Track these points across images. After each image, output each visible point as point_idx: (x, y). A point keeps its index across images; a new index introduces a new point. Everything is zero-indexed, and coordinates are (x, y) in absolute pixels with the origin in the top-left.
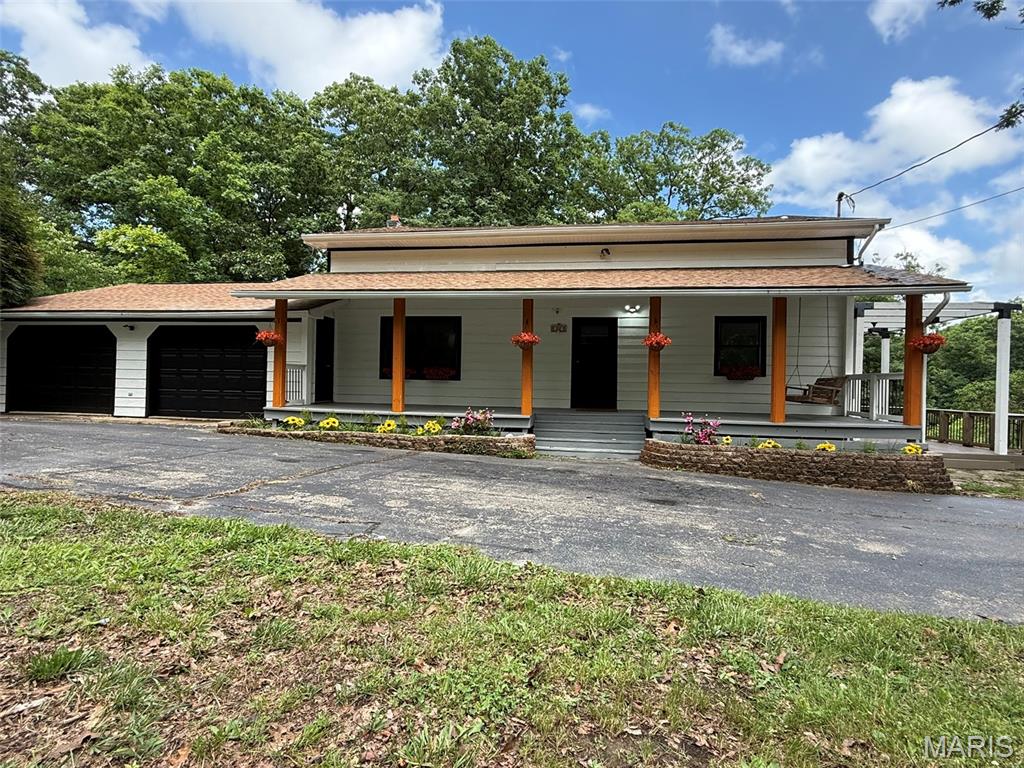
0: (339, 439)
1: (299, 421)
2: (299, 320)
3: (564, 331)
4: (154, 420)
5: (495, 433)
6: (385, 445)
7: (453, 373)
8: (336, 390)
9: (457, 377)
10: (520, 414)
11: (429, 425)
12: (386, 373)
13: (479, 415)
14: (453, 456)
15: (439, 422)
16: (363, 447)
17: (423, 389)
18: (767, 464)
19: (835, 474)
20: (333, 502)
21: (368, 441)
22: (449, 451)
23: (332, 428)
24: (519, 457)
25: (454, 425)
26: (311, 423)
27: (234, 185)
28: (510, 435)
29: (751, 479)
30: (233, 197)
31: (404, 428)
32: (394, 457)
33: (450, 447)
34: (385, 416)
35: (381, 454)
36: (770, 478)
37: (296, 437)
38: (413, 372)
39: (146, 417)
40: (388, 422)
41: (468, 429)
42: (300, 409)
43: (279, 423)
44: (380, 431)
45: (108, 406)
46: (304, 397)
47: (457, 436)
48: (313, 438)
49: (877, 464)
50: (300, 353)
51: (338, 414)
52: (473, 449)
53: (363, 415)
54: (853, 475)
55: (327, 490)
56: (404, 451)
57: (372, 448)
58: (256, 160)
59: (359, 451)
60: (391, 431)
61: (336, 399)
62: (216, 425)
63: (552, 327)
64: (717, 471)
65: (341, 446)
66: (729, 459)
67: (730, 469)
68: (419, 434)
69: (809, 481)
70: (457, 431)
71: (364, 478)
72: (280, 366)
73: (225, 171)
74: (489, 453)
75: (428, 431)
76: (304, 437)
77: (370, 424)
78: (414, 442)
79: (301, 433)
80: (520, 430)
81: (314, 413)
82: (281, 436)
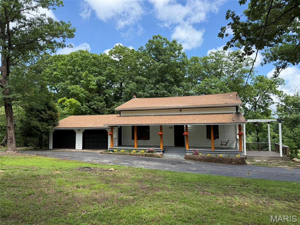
0: (124, 154)
1: (116, 150)
2: (115, 128)
3: (172, 128)
4: (84, 150)
5: (155, 152)
6: (133, 155)
7: (148, 138)
8: (122, 143)
9: (149, 139)
10: (160, 148)
11: (142, 151)
12: (133, 138)
13: (151, 149)
14: (146, 157)
15: (144, 150)
16: (129, 156)
17: (141, 142)
18: (207, 159)
19: (219, 161)
20: (127, 163)
21: (130, 155)
22: (145, 156)
23: (123, 152)
24: (159, 157)
25: (147, 151)
26: (119, 151)
27: (92, 84)
28: (158, 153)
29: (203, 162)
30: (92, 88)
31: (137, 152)
32: (135, 158)
33: (146, 155)
34: (133, 149)
35: (133, 157)
36: (207, 162)
37: (116, 154)
38: (139, 138)
39: (82, 150)
40: (134, 150)
41: (149, 152)
42: (116, 148)
43: (112, 151)
44: (132, 152)
45: (74, 147)
46: (116, 145)
47: (147, 153)
48: (120, 154)
49: (227, 159)
50: (115, 136)
51: (124, 149)
52: (150, 156)
53: (129, 149)
54: (223, 161)
55: (126, 162)
56: (137, 156)
57: (131, 156)
58: (97, 76)
59: (129, 157)
60: (135, 152)
61: (122, 145)
62: (100, 151)
63: (170, 127)
64: (197, 160)
65: (125, 156)
66: (199, 158)
67: (200, 160)
68: (140, 153)
69: (214, 162)
70: (147, 152)
71: (130, 161)
72: (112, 139)
73: (90, 81)
74: (153, 157)
75: (142, 152)
76: (118, 154)
77: (130, 151)
78: (139, 155)
79: (117, 153)
80: (160, 152)
81: (119, 149)
82: (113, 154)
